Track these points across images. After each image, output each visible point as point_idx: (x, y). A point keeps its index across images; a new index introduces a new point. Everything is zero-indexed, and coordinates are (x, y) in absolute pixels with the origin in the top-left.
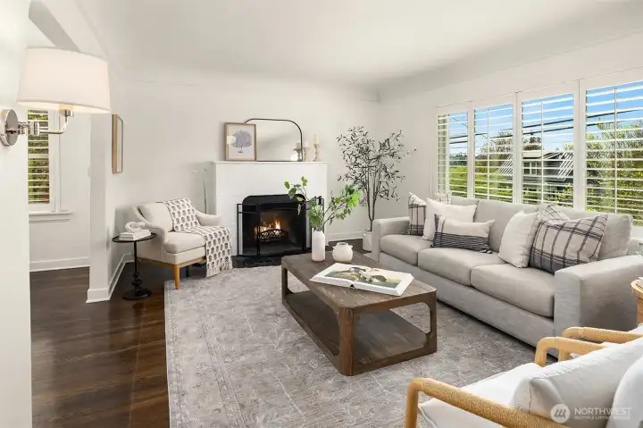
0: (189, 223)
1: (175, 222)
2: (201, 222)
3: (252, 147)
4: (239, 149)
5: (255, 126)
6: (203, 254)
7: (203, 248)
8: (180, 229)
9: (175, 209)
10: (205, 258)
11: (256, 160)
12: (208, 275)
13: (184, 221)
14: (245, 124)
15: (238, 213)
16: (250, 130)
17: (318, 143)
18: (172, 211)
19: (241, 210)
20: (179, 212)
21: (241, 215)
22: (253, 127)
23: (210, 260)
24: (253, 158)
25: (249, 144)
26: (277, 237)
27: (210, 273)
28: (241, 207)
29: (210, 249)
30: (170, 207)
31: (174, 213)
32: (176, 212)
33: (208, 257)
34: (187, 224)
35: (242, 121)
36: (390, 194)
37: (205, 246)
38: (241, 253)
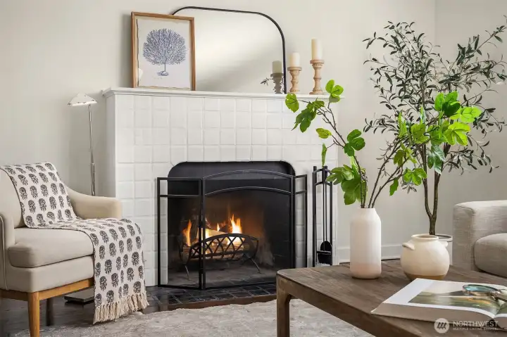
0: (55, 212)
1: (27, 207)
2: (79, 211)
3: (185, 64)
4: (160, 68)
5: (191, 21)
6: (89, 273)
7: (90, 259)
8: (36, 222)
9: (25, 182)
10: (92, 281)
11: (193, 88)
12: (97, 319)
13: (43, 207)
14: (172, 16)
15: (159, 196)
16: (181, 29)
17: (319, 56)
18: (20, 185)
19: (165, 191)
20: (33, 188)
21: (165, 201)
22: (187, 25)
23: (103, 286)
24: (188, 86)
25: (178, 59)
26: (236, 252)
27: (100, 313)
28: (164, 184)
29: (103, 263)
30: (16, 177)
31: (23, 190)
32: (27, 188)
33: (97, 280)
34: (50, 215)
35: (166, 12)
36: (476, 158)
37: (92, 256)
38: (165, 280)
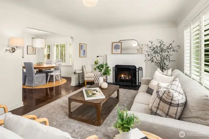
3: (120, 49)
4: (116, 50)
11: (121, 53)
15: (113, 70)
16: (120, 44)
17: (142, 47)
21: (114, 71)
22: (120, 43)
24: (120, 53)
25: (119, 48)
26: (127, 79)
28: (114, 68)
35: (117, 41)
38: (114, 82)
